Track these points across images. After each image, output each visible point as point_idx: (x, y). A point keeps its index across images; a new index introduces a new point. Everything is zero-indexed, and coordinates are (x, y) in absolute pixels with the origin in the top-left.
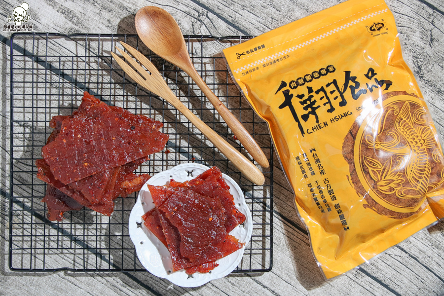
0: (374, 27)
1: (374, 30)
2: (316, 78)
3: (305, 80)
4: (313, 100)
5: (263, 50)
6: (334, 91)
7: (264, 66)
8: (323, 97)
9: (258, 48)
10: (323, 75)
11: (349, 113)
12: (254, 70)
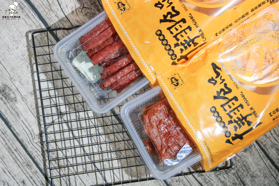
2: (167, 42)
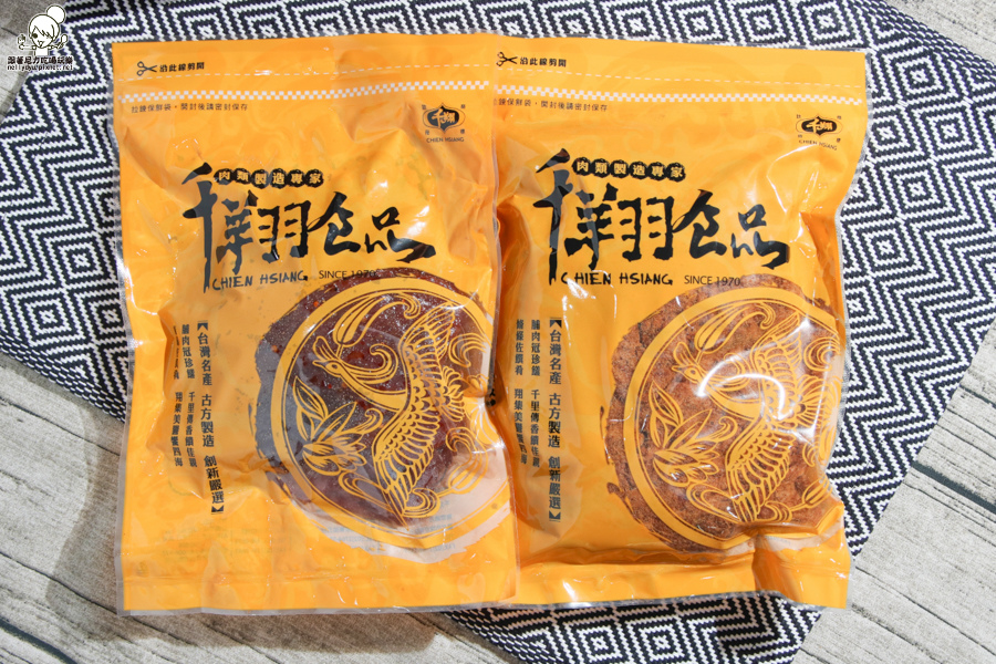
0: (813, 125)
1: (811, 129)
3: (611, 170)
4: (605, 215)
5: (558, 70)
6: (658, 218)
7: (544, 104)
8: (629, 221)
9: (551, 61)
10: (653, 177)
11: (666, 280)
12: (519, 102)
